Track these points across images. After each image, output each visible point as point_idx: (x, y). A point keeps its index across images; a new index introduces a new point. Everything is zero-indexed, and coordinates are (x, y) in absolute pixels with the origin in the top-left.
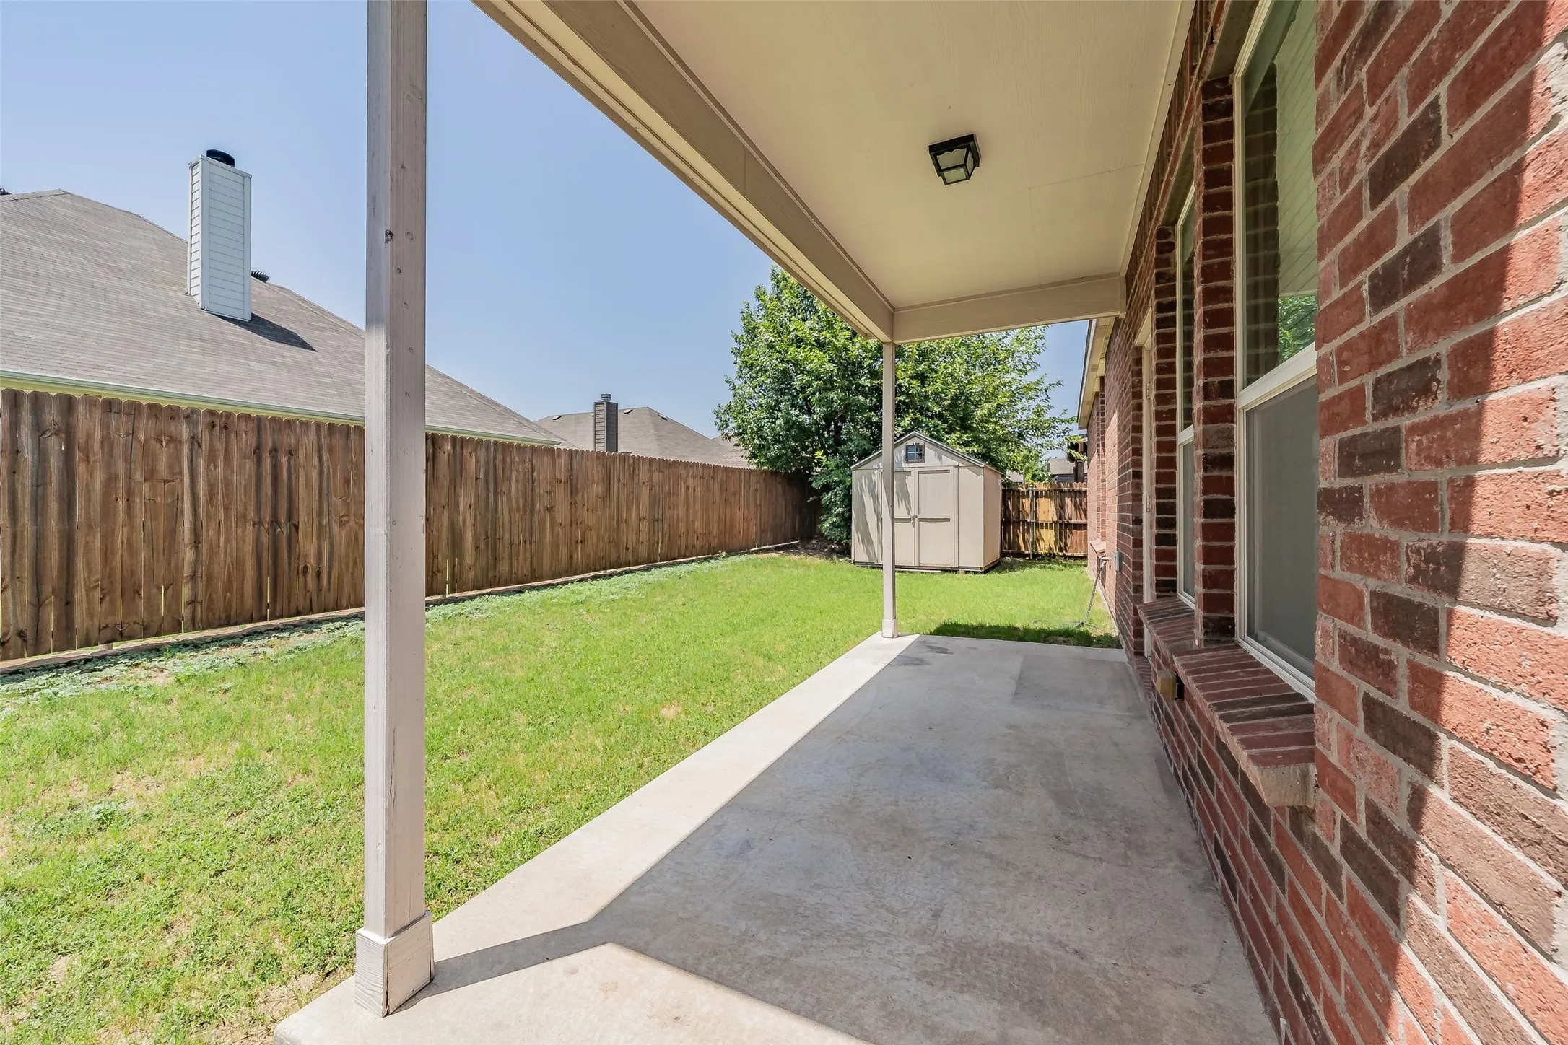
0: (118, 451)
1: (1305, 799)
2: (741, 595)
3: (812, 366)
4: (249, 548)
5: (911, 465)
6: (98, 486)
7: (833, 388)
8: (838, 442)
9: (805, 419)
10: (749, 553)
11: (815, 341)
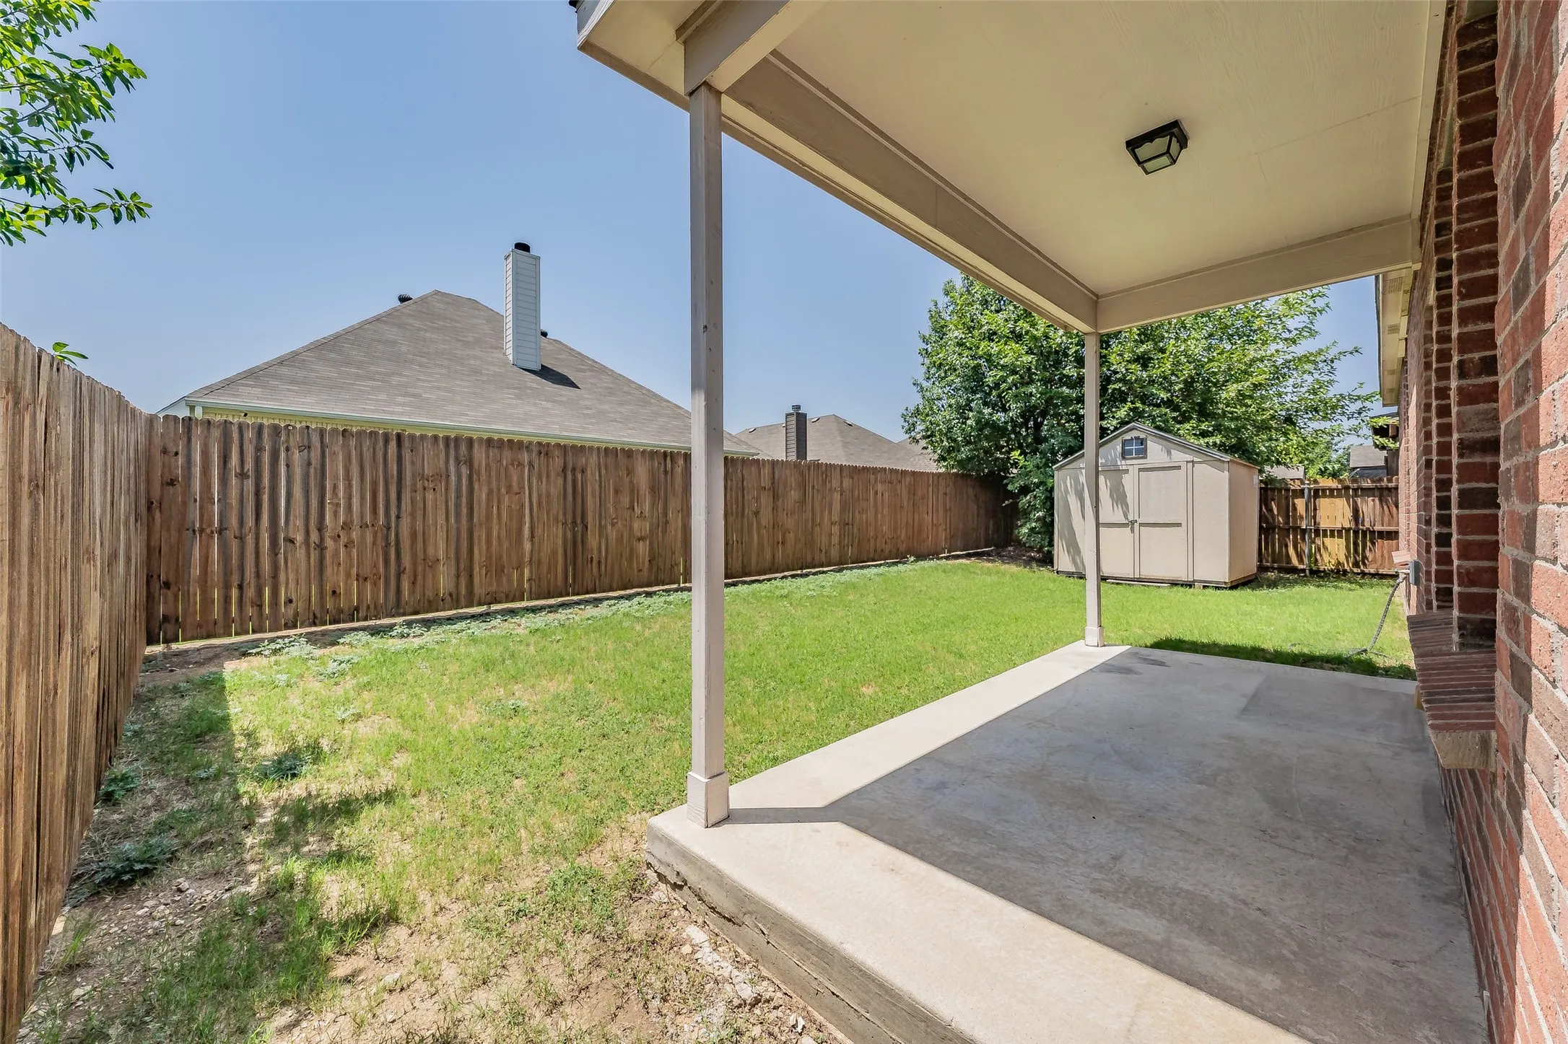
0: (493, 473)
1: (1487, 762)
2: (930, 598)
3: (1006, 360)
4: (560, 542)
5: (1129, 462)
6: (484, 497)
7: (1031, 382)
8: (1039, 440)
9: (1000, 417)
10: (938, 559)
11: (1011, 332)
